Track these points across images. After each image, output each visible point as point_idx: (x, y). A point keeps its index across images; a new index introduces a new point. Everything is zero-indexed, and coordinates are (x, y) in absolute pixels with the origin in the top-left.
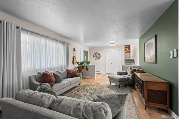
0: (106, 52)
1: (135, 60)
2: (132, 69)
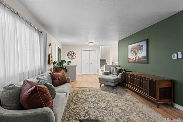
0: (82, 51)
1: (106, 60)
2: (116, 69)
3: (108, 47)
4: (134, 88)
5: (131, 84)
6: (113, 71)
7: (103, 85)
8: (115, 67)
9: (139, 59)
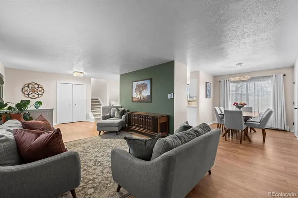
0: (58, 84)
1: (99, 99)
2: (119, 110)
3: (102, 80)
4: (139, 129)
5: (136, 126)
6: (114, 113)
7: (102, 132)
8: (117, 108)
9: (144, 98)
